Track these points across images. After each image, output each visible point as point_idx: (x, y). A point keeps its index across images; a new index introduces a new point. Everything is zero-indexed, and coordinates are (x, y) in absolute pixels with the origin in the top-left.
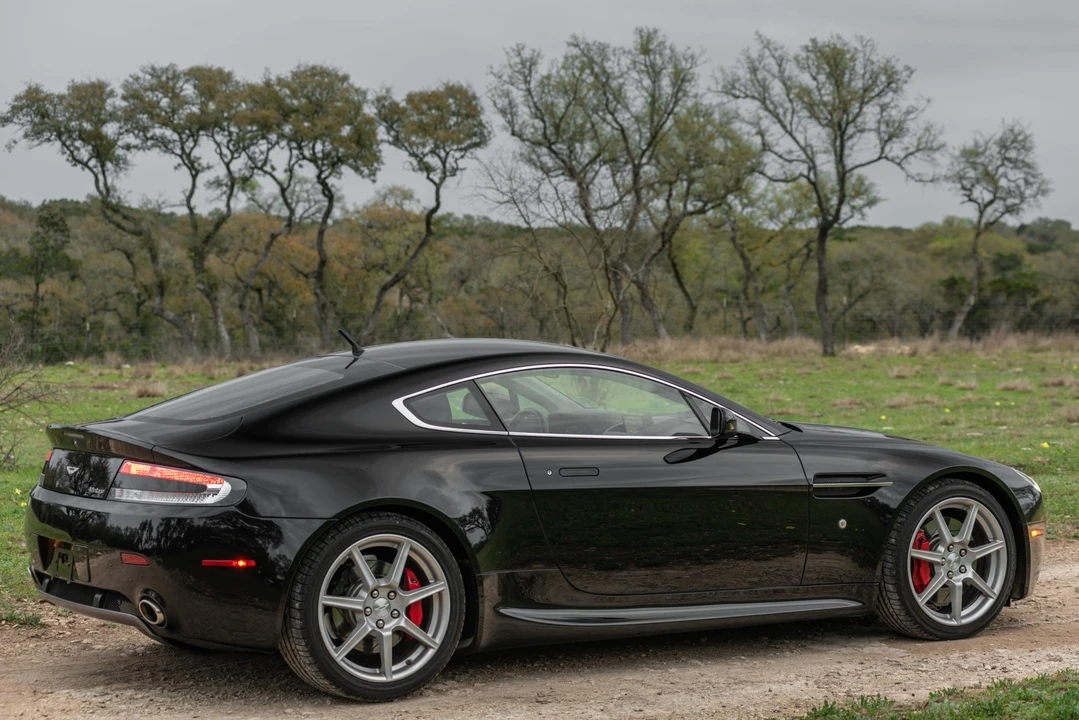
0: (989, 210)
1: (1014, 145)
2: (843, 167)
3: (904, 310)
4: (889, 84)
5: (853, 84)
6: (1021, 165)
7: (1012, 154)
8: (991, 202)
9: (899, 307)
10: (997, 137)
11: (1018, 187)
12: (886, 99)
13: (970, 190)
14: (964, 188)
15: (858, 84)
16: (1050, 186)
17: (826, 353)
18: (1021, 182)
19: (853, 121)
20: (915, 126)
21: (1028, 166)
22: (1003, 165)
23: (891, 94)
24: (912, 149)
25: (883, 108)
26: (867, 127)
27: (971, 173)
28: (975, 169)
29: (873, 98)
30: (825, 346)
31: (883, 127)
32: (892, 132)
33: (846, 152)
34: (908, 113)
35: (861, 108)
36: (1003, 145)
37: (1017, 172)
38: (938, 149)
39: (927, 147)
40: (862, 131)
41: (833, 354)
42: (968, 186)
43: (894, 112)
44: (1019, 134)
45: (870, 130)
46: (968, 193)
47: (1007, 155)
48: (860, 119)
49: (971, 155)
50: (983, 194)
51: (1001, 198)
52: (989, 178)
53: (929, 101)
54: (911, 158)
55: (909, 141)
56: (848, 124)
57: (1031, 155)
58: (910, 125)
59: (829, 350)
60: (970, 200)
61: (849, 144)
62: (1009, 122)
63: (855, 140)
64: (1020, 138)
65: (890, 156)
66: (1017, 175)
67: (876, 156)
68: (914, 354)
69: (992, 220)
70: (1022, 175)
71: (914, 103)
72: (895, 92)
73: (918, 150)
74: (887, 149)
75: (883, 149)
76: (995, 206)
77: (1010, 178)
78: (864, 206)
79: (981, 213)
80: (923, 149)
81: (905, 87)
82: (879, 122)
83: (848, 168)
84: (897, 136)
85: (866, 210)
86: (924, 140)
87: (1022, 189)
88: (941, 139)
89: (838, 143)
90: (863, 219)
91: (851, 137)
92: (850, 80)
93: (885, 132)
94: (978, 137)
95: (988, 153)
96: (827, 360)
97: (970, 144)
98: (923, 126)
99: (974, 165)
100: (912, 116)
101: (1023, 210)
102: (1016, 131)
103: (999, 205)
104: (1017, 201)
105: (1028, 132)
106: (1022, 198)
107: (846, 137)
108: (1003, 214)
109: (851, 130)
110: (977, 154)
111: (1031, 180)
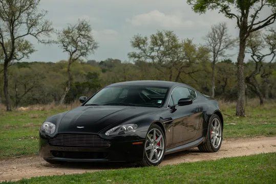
0: (74, 54)
1: (83, 28)
2: (14, 37)
4: (30, 5)
5: (17, 5)
6: (86, 37)
7: (83, 33)
8: (75, 51)
10: (77, 25)
11: (85, 45)
12: (30, 11)
13: (67, 46)
14: (64, 46)
15: (18, 5)
16: (98, 45)
17: (8, 110)
18: (86, 44)
19: (17, 18)
20: (41, 21)
21: (89, 37)
22: (79, 37)
23: (31, 9)
24: (40, 30)
25: (29, 14)
26: (23, 21)
27: (67, 40)
28: (68, 38)
29: (24, 10)
30: (7, 108)
31: (29, 22)
32: (32, 24)
33: (14, 31)
34: (39, 16)
35: (20, 14)
36: (79, 29)
37: (85, 40)
38: (50, 30)
39: (46, 30)
40: (21, 23)
41: (11, 110)
42: (66, 45)
43: (33, 16)
44: (85, 25)
45: (24, 23)
46: (66, 47)
47: (81, 33)
48: (20, 19)
49: (67, 33)
50: (71, 48)
51: (79, 50)
52: (74, 42)
53: (46, 12)
54: (40, 34)
55: (39, 27)
56: (15, 20)
57: (90, 33)
58: (39, 21)
59: (9, 109)
60: (67, 50)
61: (16, 28)
62: (81, 20)
63: (18, 27)
64: (86, 26)
65: (32, 33)
66: (85, 41)
67: (26, 33)
68: (43, 110)
69: (75, 58)
70: (87, 41)
71: (41, 13)
72: (33, 8)
73: (43, 31)
74: (31, 30)
75: (29, 30)
76: (76, 53)
77: (82, 42)
79: (71, 55)
80: (45, 30)
81: (37, 6)
82: (27, 20)
83: (15, 38)
84: (34, 25)
86: (44, 27)
87: (87, 46)
88: (51, 27)
89: (11, 28)
91: (17, 25)
92: (16, 3)
93: (30, 24)
94: (70, 26)
95: (73, 32)
96: (8, 113)
97: (66, 29)
98: (44, 21)
99: (68, 37)
100: (40, 17)
101: (88, 54)
102: (84, 24)
103: (78, 53)
104: (85, 51)
105: (89, 24)
106: (87, 49)
107: (14, 25)
108: (80, 56)
109: (16, 23)
110: (69, 33)
111: (90, 43)
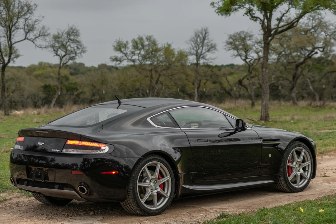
0: (64, 58)
1: (72, 33)
2: (11, 42)
3: (28, 97)
4: (28, 11)
5: (14, 10)
6: (75, 41)
7: (72, 37)
8: (65, 56)
9: (26, 96)
10: (66, 31)
11: (74, 50)
12: (27, 17)
13: (57, 51)
14: (54, 50)
15: (16, 11)
16: (86, 49)
17: (6, 114)
18: (76, 48)
19: (14, 25)
20: (38, 26)
21: (78, 42)
22: (69, 41)
23: (29, 14)
24: (37, 36)
25: (26, 20)
26: (20, 27)
27: (57, 45)
29: (22, 16)
30: (5, 112)
31: (26, 27)
32: (29, 29)
33: (12, 37)
34: (35, 22)
35: (17, 20)
36: (69, 34)
37: (74, 44)
38: (47, 35)
39: (43, 35)
40: (18, 29)
41: (8, 115)
42: (56, 50)
43: (30, 21)
44: (74, 30)
45: (21, 28)
46: (56, 52)
47: (70, 38)
48: (17, 24)
49: (56, 38)
50: (61, 52)
51: (69, 54)
52: (64, 46)
53: (43, 17)
54: (37, 39)
55: (36, 32)
56: (12, 26)
57: (79, 38)
58: (36, 26)
59: (7, 113)
60: (57, 55)
61: (13, 33)
62: (71, 25)
63: (15, 32)
64: (75, 31)
65: (29, 38)
67: (24, 38)
69: (65, 62)
70: (76, 45)
71: (38, 18)
72: (30, 14)
73: (40, 36)
74: (28, 35)
75: (26, 35)
76: (66, 57)
77: (72, 46)
78: (14, 58)
79: (61, 60)
80: (42, 35)
81: (34, 12)
82: (24, 25)
83: (13, 43)
84: (31, 31)
85: (15, 59)
86: (42, 32)
87: (76, 50)
88: (49, 32)
89: (8, 33)
90: (14, 63)
91: (14, 31)
92: (13, 9)
93: (27, 29)
94: (59, 31)
95: (63, 37)
96: (6, 117)
97: (56, 34)
98: (41, 26)
99: (58, 42)
100: (37, 23)
101: (76, 58)
102: (73, 29)
104: (74, 55)
105: (78, 29)
106: (76, 54)
107: (11, 31)
108: (69, 60)
109: (13, 29)
110: (59, 38)
111: (79, 47)
